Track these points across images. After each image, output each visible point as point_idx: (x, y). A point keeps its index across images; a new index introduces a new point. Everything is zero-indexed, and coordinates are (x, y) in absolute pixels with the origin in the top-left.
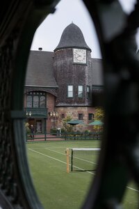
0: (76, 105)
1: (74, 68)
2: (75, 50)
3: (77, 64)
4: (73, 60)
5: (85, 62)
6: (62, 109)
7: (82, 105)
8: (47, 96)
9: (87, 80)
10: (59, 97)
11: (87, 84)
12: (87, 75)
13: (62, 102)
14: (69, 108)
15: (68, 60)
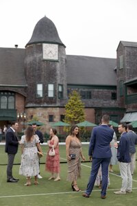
0: (45, 105)
1: (44, 65)
2: (44, 45)
3: (47, 61)
4: (42, 56)
5: (56, 58)
6: (31, 110)
7: (53, 105)
8: (17, 96)
9: (58, 78)
10: (28, 96)
11: (59, 82)
12: (58, 72)
13: (31, 102)
14: (38, 109)
15: (37, 56)
